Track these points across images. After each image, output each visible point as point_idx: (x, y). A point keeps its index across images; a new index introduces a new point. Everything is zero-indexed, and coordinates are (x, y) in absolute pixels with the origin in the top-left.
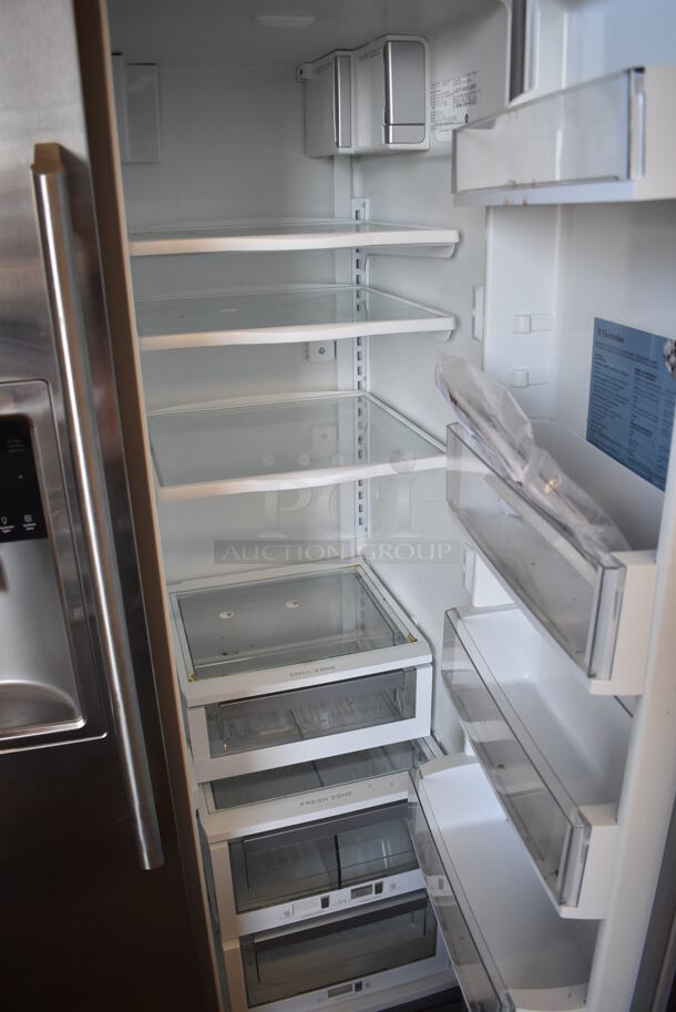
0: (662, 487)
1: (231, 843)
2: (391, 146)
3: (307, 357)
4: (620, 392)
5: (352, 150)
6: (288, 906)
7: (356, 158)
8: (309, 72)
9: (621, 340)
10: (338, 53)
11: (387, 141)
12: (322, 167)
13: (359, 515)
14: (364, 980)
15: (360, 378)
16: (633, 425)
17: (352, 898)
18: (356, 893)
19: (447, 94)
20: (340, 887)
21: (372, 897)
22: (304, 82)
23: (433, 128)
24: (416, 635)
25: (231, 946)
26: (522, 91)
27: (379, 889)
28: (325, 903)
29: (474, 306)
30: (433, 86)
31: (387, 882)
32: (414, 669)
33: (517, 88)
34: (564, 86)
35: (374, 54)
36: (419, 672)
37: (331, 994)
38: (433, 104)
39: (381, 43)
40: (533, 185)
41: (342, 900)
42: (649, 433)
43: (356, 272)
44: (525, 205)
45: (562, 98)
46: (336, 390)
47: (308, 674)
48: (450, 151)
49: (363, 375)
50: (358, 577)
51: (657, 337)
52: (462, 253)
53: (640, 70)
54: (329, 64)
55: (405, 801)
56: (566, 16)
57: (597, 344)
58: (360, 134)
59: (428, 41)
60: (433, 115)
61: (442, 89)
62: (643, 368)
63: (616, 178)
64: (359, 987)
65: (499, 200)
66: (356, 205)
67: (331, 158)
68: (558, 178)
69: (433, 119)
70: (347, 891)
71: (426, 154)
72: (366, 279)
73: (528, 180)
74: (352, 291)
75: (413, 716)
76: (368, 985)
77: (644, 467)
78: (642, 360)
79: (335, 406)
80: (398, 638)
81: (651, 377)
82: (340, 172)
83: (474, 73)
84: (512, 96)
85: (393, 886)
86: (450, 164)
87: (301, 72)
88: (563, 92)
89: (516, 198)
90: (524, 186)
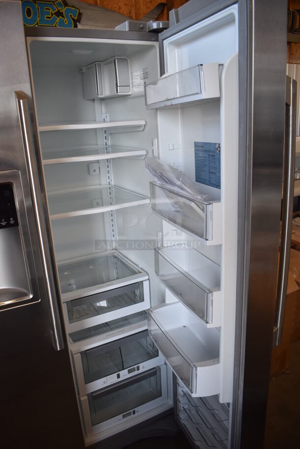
0: (220, 189)
1: (82, 353)
2: (119, 94)
3: (89, 174)
4: (205, 163)
5: (103, 96)
6: (104, 379)
7: (102, 100)
8: (84, 70)
9: (203, 147)
10: (97, 63)
11: (117, 92)
12: (90, 103)
13: (113, 233)
14: (136, 409)
15: (109, 180)
16: (210, 172)
17: (129, 373)
18: (130, 372)
19: (137, 76)
20: (123, 369)
21: (136, 373)
22: (82, 73)
23: (132, 87)
24: (141, 271)
25: (84, 398)
26: (164, 73)
27: (138, 369)
28: (118, 376)
29: (153, 145)
30: (132, 73)
31: (141, 365)
32: (142, 282)
33: (162, 72)
34: (177, 71)
35: (110, 63)
36: (144, 283)
37: (124, 416)
38: (132, 79)
39: (113, 59)
40: (174, 99)
41: (125, 374)
42: (214, 173)
43: (105, 141)
44: (172, 105)
45: (177, 75)
46: (101, 185)
47: (103, 287)
48: (144, 93)
49: (110, 179)
50: (115, 257)
51: (214, 143)
52: (147, 128)
53: (202, 65)
54: (93, 67)
55: (147, 330)
56: (176, 50)
57: (196, 150)
58: (106, 90)
59: (128, 58)
60: (132, 82)
61: (135, 74)
62: (210, 154)
63: (198, 93)
64: (134, 412)
65: (163, 105)
66: (104, 116)
67: (94, 100)
68: (178, 96)
69: (132, 84)
70: (126, 371)
71: (131, 96)
72: (109, 143)
73: (172, 98)
74: (104, 148)
75: (143, 301)
76: (138, 411)
77: (215, 184)
78: (210, 151)
79: (101, 191)
80: (134, 273)
81: (213, 156)
82: (97, 105)
83: (147, 68)
84: (161, 75)
85: (143, 367)
86: (144, 99)
87: (81, 70)
88: (177, 73)
89: (169, 103)
90: (171, 99)
